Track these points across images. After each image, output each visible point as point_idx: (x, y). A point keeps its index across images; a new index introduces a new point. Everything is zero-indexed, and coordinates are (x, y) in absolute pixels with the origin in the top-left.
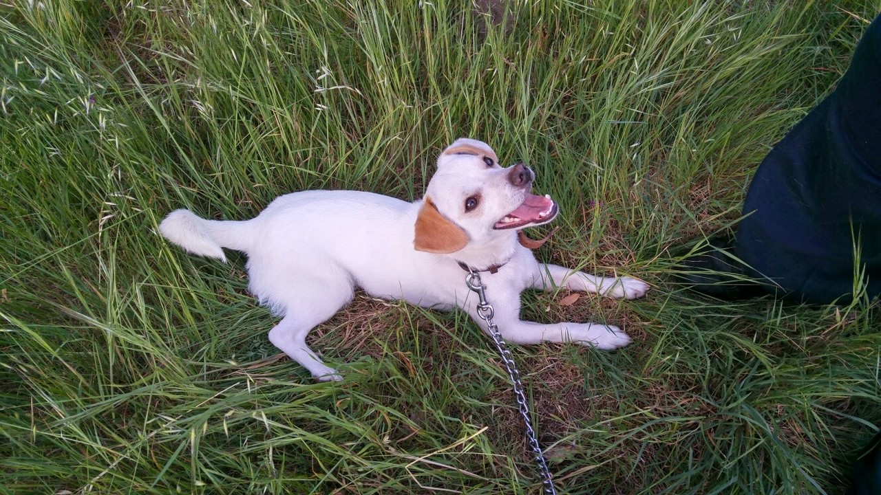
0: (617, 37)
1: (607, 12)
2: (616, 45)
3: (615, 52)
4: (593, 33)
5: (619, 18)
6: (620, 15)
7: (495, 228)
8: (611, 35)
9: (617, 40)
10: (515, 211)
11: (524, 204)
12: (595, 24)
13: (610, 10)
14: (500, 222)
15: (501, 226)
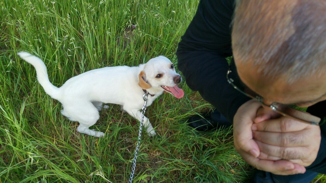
0: (168, 50)
1: (165, 42)
2: (168, 52)
3: (167, 54)
4: (160, 48)
5: (169, 44)
6: (169, 43)
7: (161, 86)
8: (166, 49)
9: (168, 51)
10: (170, 87)
11: (174, 87)
12: (161, 46)
13: (166, 41)
14: (164, 86)
15: (163, 87)
